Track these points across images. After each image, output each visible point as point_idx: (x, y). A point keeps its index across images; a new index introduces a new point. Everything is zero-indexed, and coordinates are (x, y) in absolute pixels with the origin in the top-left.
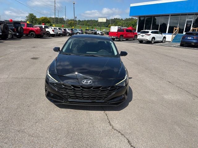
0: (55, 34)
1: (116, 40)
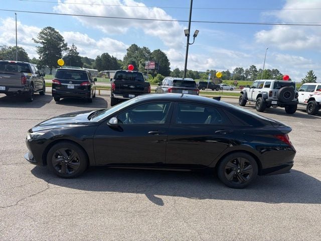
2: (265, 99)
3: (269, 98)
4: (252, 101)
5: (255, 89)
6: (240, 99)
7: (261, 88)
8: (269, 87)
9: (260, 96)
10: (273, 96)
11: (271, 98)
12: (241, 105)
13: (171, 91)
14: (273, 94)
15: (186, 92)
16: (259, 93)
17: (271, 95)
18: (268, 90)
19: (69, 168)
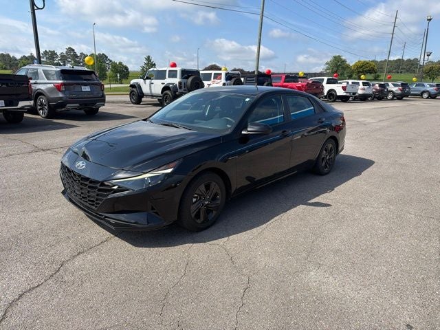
0: (348, 94)
2: (175, 92)
3: (179, 90)
4: (152, 96)
5: (153, 81)
6: (132, 94)
7: (164, 78)
8: (176, 77)
9: (166, 88)
10: (183, 88)
11: (182, 91)
12: (133, 103)
13: (63, 88)
14: (183, 85)
15: (87, 89)
16: (164, 85)
17: (180, 87)
18: (176, 81)
19: (208, 211)
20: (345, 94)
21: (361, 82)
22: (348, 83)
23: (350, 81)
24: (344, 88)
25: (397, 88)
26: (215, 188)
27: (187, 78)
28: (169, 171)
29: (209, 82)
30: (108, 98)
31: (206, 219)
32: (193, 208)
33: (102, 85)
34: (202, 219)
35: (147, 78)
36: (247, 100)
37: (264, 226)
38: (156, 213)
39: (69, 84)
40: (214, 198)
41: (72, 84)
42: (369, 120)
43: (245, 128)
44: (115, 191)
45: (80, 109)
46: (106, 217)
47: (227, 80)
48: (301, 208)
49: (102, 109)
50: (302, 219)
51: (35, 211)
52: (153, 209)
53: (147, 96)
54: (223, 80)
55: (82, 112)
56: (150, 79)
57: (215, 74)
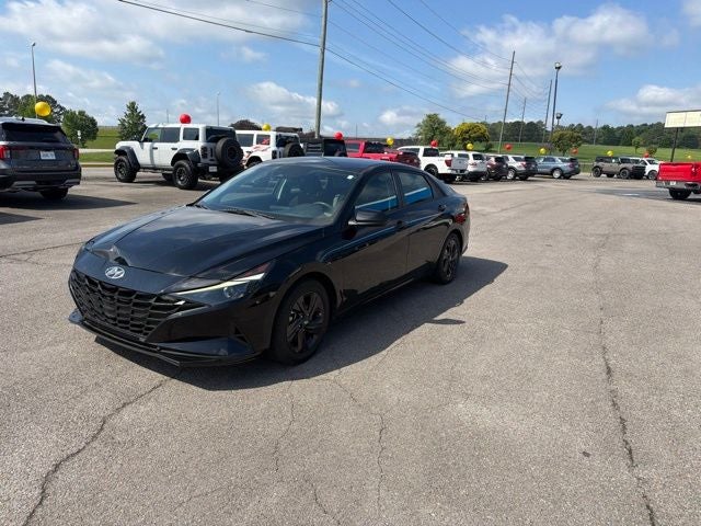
0: (454, 172)
1: (692, 196)
2: (195, 163)
3: (202, 160)
4: (155, 169)
5: (156, 145)
6: (118, 166)
7: (176, 140)
8: (197, 139)
9: (180, 156)
10: (209, 157)
11: (207, 161)
12: (121, 180)
13: (7, 154)
14: (209, 152)
15: (50, 156)
16: (176, 152)
17: (205, 156)
18: (198, 145)
19: (308, 335)
20: (449, 172)
21: (470, 154)
22: (453, 155)
23: (456, 153)
24: (448, 163)
25: (519, 164)
26: (317, 301)
27: (216, 140)
28: (259, 277)
29: (249, 149)
30: (85, 172)
31: (305, 346)
32: (290, 330)
33: (75, 151)
34: (300, 347)
35: (146, 140)
36: (350, 177)
37: (384, 352)
38: (242, 338)
39: (17, 148)
40: (315, 317)
41: (23, 148)
42: (487, 209)
43: (352, 217)
44: (181, 308)
45: (35, 189)
46: (162, 348)
47: (278, 146)
48: (426, 327)
49: (74, 191)
50: (430, 341)
51: (25, 350)
52: (237, 332)
53: (146, 168)
54: (273, 146)
55: (38, 194)
56: (151, 141)
57: (258, 136)
